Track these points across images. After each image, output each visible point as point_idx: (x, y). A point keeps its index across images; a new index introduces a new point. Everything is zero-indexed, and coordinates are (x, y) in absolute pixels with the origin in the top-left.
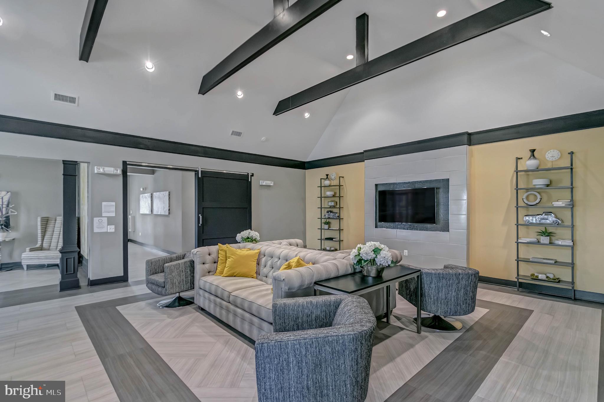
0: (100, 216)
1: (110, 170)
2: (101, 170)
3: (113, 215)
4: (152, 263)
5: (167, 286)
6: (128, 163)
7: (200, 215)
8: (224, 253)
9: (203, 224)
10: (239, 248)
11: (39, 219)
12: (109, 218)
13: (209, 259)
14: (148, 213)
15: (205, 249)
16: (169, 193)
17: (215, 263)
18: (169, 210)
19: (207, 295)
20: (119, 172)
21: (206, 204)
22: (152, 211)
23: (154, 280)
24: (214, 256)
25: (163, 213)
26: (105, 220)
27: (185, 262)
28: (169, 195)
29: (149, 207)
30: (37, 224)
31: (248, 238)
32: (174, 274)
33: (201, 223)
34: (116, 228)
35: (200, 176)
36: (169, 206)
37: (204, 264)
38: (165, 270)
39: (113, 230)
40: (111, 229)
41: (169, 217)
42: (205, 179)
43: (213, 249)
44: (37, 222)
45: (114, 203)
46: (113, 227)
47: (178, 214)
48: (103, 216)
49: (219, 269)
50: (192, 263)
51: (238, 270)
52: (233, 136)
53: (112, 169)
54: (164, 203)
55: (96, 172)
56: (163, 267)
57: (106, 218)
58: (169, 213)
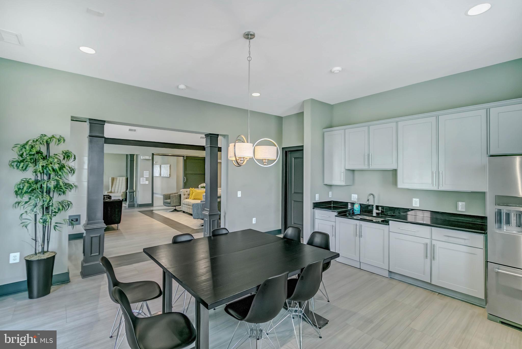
0: (143, 177)
1: (147, 157)
2: (144, 158)
3: (148, 176)
4: (165, 196)
5: (171, 203)
6: (154, 154)
7: (185, 177)
8: (192, 191)
9: (186, 181)
10: (199, 190)
11: (110, 178)
12: (146, 178)
13: (186, 193)
14: (158, 176)
15: (185, 190)
16: (170, 165)
17: (188, 195)
18: (170, 174)
19: (185, 205)
20: (151, 158)
21: (187, 172)
22: (160, 175)
23: (167, 201)
24: (188, 192)
25: (166, 176)
26: (145, 179)
27: (178, 195)
28: (170, 166)
29: (159, 173)
30: (109, 181)
31: (203, 187)
32: (174, 199)
33: (185, 181)
34: (149, 182)
35: (185, 159)
36: (170, 172)
37: (184, 195)
38: (171, 197)
39: (148, 183)
40: (147, 182)
41: (170, 178)
42: (187, 160)
43: (188, 190)
44: (109, 180)
45: (148, 172)
46: (148, 182)
47: (174, 177)
48: (144, 177)
49: (190, 197)
50: (180, 195)
51: (196, 197)
52: (201, 139)
53: (148, 157)
54: (167, 170)
55: (142, 158)
56: (170, 196)
57: (145, 178)
58: (170, 176)
